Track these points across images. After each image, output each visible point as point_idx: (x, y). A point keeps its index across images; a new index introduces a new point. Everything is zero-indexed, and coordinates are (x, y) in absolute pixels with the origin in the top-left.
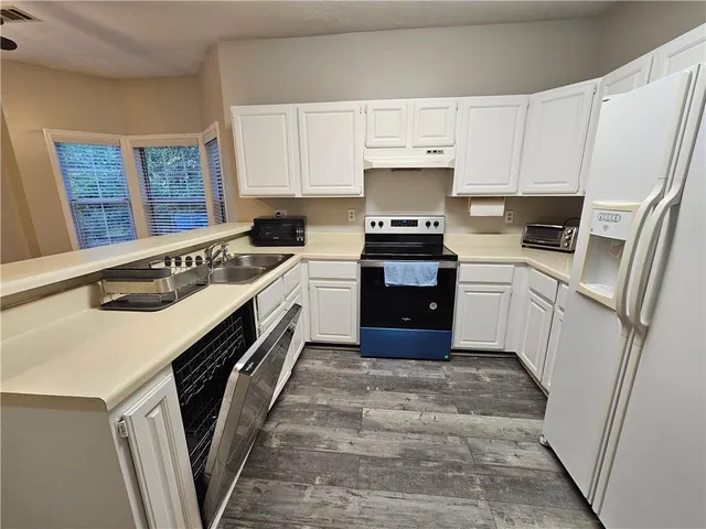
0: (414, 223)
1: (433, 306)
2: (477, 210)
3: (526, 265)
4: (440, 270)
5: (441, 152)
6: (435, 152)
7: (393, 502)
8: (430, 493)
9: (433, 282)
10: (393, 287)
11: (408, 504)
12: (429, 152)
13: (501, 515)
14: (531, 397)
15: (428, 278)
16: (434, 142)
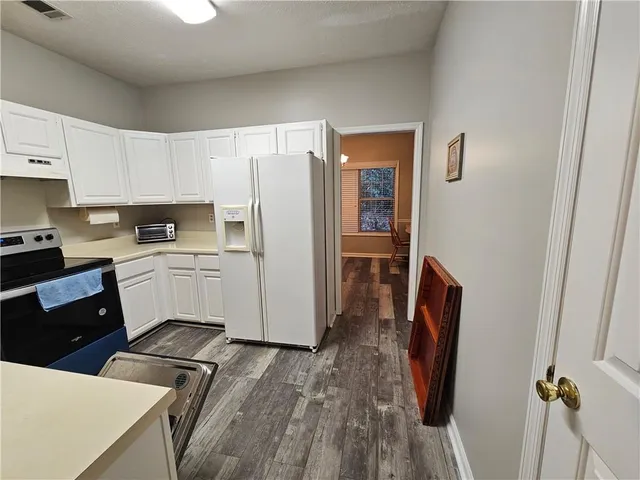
0: (18, 241)
1: (102, 312)
2: (95, 219)
3: (159, 253)
4: (103, 274)
5: (48, 163)
6: (40, 162)
7: (208, 424)
8: (218, 401)
9: (100, 289)
10: (54, 311)
11: (216, 414)
12: (32, 161)
13: (247, 374)
14: (200, 334)
15: (93, 286)
16: (38, 152)
